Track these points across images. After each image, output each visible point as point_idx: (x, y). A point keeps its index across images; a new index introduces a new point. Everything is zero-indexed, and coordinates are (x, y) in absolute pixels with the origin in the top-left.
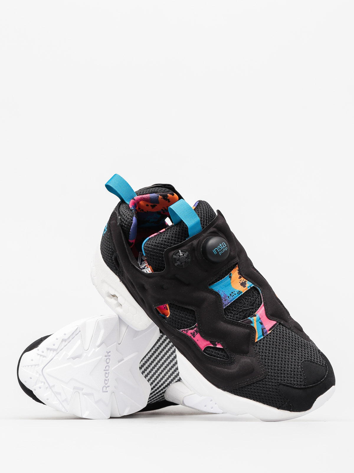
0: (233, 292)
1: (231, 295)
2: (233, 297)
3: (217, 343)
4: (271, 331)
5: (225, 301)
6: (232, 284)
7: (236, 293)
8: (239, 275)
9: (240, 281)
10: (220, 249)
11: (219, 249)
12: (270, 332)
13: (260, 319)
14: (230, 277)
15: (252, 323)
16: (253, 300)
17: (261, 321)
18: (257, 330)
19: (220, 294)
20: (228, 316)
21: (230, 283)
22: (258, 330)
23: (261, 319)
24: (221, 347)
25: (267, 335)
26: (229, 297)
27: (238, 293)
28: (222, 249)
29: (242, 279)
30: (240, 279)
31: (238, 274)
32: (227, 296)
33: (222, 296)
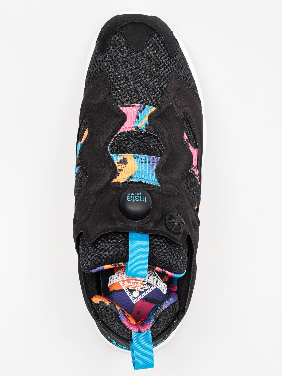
0: (141, 163)
1: (145, 162)
2: (145, 158)
3: (185, 141)
4: (133, 104)
5: (155, 162)
6: (135, 170)
7: (139, 160)
8: (119, 173)
9: (123, 167)
10: (137, 197)
11: (139, 198)
12: (135, 104)
13: (135, 122)
14: (131, 177)
15: (147, 124)
16: (124, 142)
17: (136, 119)
18: (148, 115)
19: (154, 172)
20: (160, 150)
21: (137, 172)
22: (146, 115)
23: (134, 120)
24: (185, 134)
25: (141, 103)
26: (149, 162)
27: (138, 158)
28: (135, 196)
29: (119, 168)
30: (122, 168)
31: (120, 175)
32: (150, 164)
33: (154, 168)
